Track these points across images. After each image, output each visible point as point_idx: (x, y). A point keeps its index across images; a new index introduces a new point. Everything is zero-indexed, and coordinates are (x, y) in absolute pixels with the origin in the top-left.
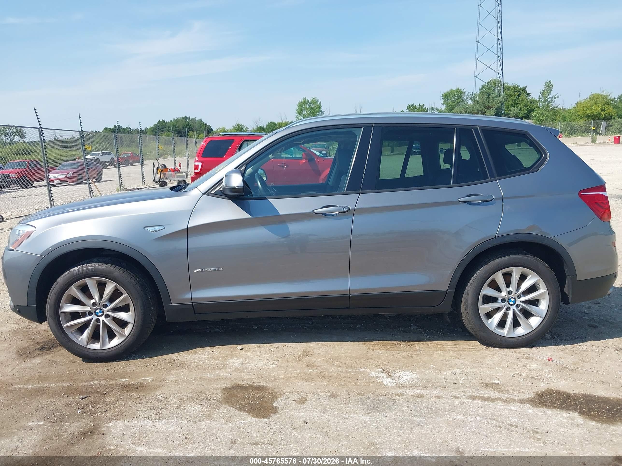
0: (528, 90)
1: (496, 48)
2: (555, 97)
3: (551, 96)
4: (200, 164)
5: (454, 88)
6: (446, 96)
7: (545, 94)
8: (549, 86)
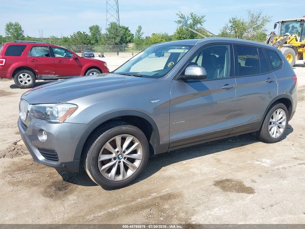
0: (129, 29)
1: (115, 7)
2: (143, 33)
3: (141, 32)
4: (4, 60)
5: (95, 25)
6: (91, 29)
7: (139, 31)
8: (140, 28)
